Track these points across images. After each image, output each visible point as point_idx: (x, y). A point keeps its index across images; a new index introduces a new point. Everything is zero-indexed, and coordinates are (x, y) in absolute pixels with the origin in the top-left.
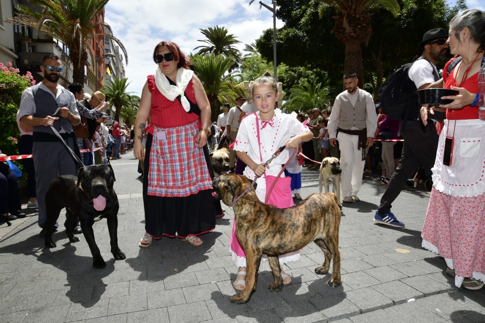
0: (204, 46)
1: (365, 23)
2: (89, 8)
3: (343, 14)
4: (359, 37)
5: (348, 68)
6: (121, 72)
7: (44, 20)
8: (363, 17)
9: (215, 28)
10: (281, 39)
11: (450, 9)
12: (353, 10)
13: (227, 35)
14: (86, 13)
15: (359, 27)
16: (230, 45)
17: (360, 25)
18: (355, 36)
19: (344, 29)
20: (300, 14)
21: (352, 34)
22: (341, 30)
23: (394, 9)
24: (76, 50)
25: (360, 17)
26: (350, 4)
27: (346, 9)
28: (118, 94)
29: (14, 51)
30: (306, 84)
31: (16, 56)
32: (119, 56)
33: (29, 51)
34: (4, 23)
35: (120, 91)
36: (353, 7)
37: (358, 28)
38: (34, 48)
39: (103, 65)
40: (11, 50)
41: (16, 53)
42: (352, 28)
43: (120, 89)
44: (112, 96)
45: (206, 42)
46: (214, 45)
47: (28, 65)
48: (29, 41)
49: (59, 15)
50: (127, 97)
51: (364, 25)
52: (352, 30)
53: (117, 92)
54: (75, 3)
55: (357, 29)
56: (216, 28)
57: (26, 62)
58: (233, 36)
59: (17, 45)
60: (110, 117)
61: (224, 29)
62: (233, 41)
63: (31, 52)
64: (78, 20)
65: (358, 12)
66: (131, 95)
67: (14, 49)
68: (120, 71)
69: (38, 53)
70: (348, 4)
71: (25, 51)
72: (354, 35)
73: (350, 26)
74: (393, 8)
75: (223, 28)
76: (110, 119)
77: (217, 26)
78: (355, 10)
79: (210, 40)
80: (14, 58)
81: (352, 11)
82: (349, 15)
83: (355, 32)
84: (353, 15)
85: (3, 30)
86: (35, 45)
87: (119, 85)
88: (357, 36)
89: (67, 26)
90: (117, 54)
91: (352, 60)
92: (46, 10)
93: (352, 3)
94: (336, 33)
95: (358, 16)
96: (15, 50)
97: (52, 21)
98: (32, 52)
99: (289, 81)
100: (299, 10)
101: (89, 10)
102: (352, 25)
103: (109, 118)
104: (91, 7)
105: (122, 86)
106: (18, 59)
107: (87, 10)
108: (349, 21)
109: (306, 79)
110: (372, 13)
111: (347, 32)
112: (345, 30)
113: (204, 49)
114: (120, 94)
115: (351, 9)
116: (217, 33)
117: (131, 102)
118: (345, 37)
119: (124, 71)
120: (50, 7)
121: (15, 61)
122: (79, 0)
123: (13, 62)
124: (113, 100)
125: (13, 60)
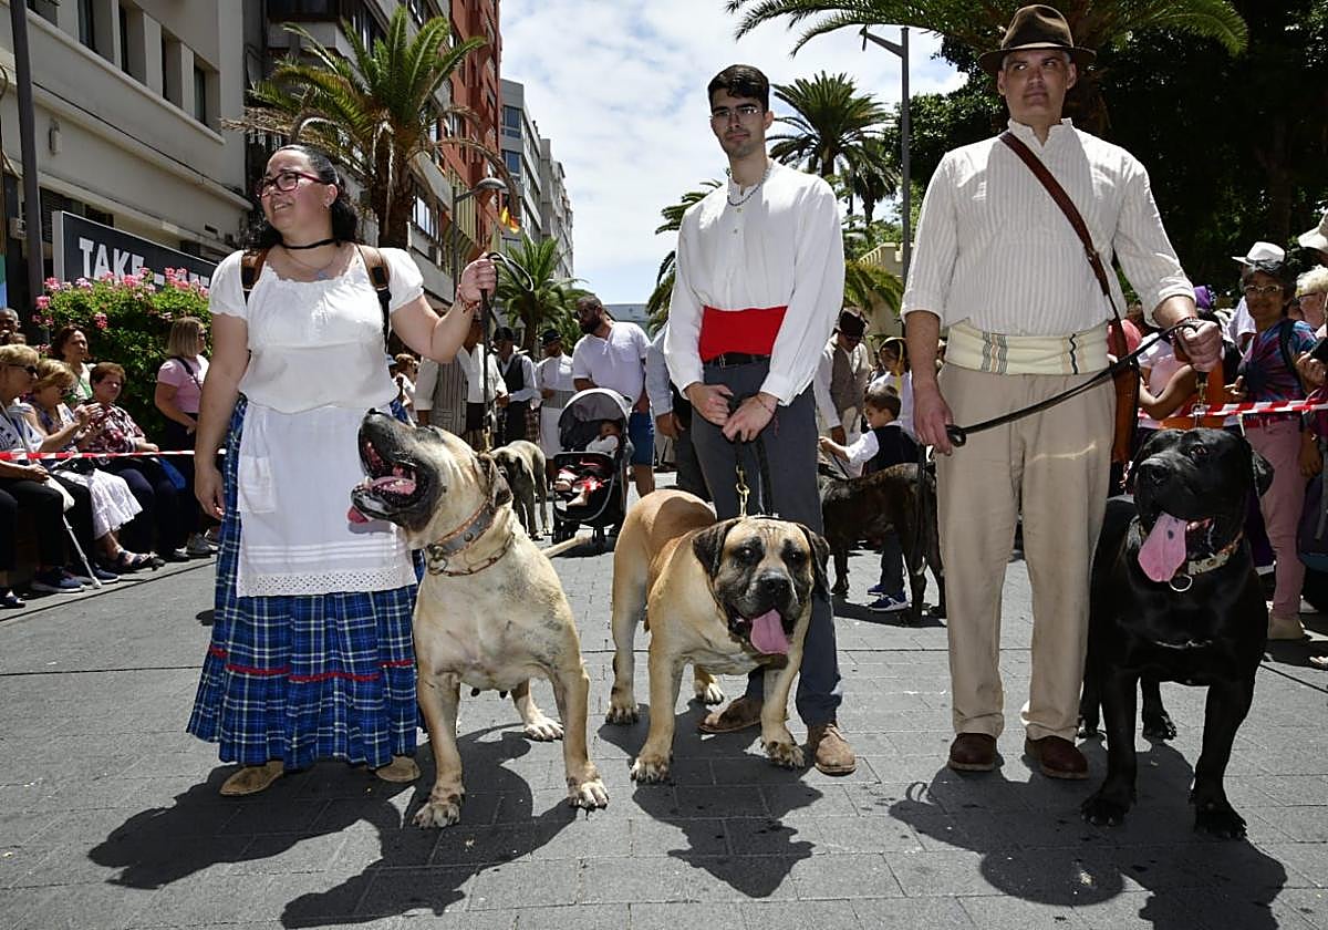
0: (784, 137)
2: (417, 76)
6: (561, 215)
7: (302, 121)
9: (817, 78)
10: (939, 126)
13: (854, 96)
14: (410, 90)
16: (863, 129)
29: (244, 192)
31: (248, 205)
32: (551, 168)
34: (223, 131)
35: (537, 278)
39: (493, 200)
40: (237, 191)
43: (537, 272)
44: (515, 292)
45: (789, 123)
46: (814, 132)
49: (342, 102)
50: (554, 294)
54: (383, 64)
56: (820, 78)
58: (872, 101)
59: (251, 177)
61: (846, 81)
62: (872, 117)
64: (385, 114)
67: (244, 189)
75: (841, 77)
77: (823, 73)
79: (802, 117)
80: (244, 209)
85: (221, 143)
87: (535, 262)
89: (363, 128)
90: (545, 163)
92: (311, 93)
96: (247, 193)
97: (322, 120)
104: (423, 73)
105: (541, 261)
107: (412, 82)
113: (785, 143)
116: (822, 95)
117: (566, 309)
119: (568, 211)
120: (319, 86)
121: (245, 218)
122: (391, 57)
123: (241, 221)
124: (514, 302)
125: (240, 216)
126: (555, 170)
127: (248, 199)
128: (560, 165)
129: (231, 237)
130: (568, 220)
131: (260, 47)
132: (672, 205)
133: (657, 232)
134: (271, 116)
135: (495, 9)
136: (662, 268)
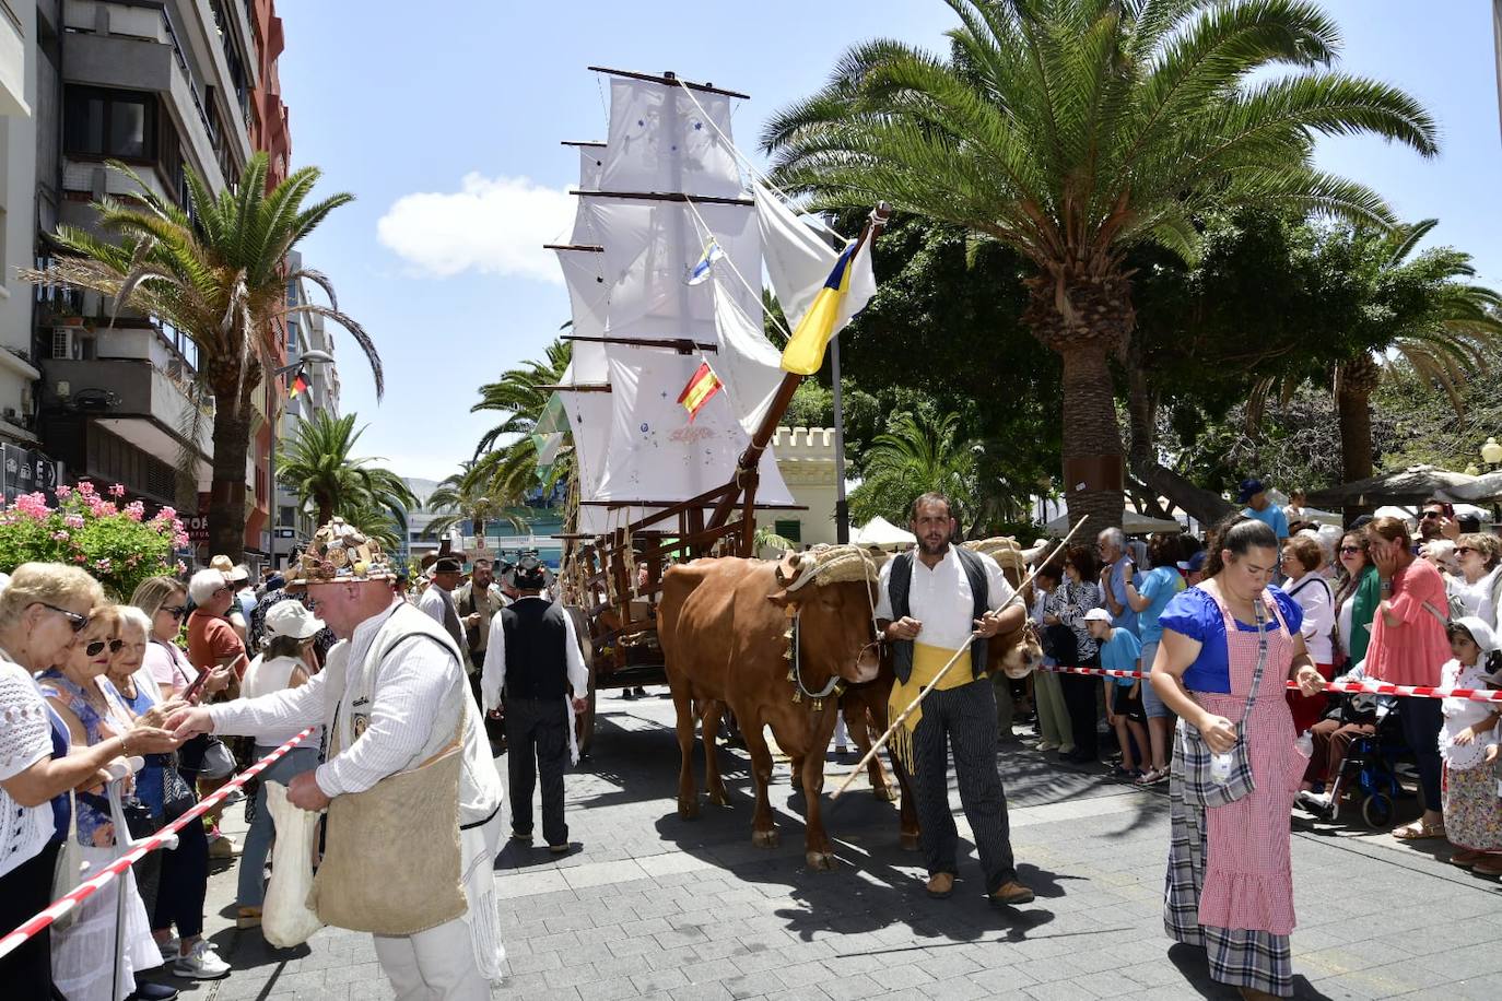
1: (1118, 299)
2: (274, 232)
3: (1054, 274)
4: (1102, 337)
5: (1075, 427)
6: (330, 387)
7: (140, 275)
8: (1111, 282)
11: (1328, 230)
12: (1081, 263)
14: (265, 247)
15: (1102, 309)
17: (1105, 306)
18: (1090, 336)
19: (1061, 317)
20: (901, 244)
21: (1084, 331)
22: (1049, 320)
23: (1185, 243)
24: (228, 357)
25: (1102, 282)
26: (1070, 245)
27: (1059, 259)
28: (329, 465)
29: (29, 357)
30: (913, 434)
31: (35, 373)
32: (324, 340)
33: (75, 354)
34: (9, 280)
35: (335, 457)
36: (1081, 254)
37: (1097, 312)
38: (88, 345)
40: (22, 356)
41: (36, 363)
42: (1082, 313)
43: (335, 451)
44: (309, 473)
47: (68, 397)
48: (75, 327)
49: (183, 256)
50: (357, 474)
51: (1115, 303)
52: (1084, 318)
53: (325, 459)
54: (230, 217)
55: (1096, 317)
57: (64, 388)
59: (38, 339)
60: (293, 531)
63: (80, 357)
64: (243, 274)
65: (1097, 268)
66: (366, 466)
67: (29, 352)
68: (325, 385)
69: (101, 359)
70: (1066, 244)
71: (63, 355)
72: (1088, 333)
73: (1076, 308)
74: (1180, 242)
76: (293, 536)
78: (1087, 262)
80: (29, 378)
81: (1079, 264)
82: (1070, 279)
83: (1090, 324)
84: (1084, 278)
85: (5, 298)
86: (93, 335)
87: (332, 439)
88: (1096, 337)
89: (207, 288)
91: (1086, 403)
92: (146, 243)
93: (1076, 241)
94: (1034, 325)
95: (1095, 280)
96: (32, 355)
97: (162, 277)
98: (84, 358)
99: (856, 421)
100: (899, 233)
101: (271, 238)
102: (1080, 305)
103: (290, 534)
105: (339, 439)
106: (38, 381)
107: (267, 238)
108: (1072, 294)
109: (910, 414)
110: (1134, 269)
111: (1067, 323)
112: (1062, 320)
114: (334, 465)
115: (1074, 260)
117: (370, 491)
118: (1063, 338)
119: (336, 384)
120: (158, 236)
121: (29, 388)
122: (242, 209)
123: (23, 390)
124: (311, 483)
125: (23, 387)
126: (327, 341)
127: (32, 365)
128: (331, 337)
129: (12, 412)
130: (336, 393)
131: (53, 187)
132: (490, 383)
133: (472, 411)
134: (90, 267)
135: (285, 170)
136: (479, 447)
